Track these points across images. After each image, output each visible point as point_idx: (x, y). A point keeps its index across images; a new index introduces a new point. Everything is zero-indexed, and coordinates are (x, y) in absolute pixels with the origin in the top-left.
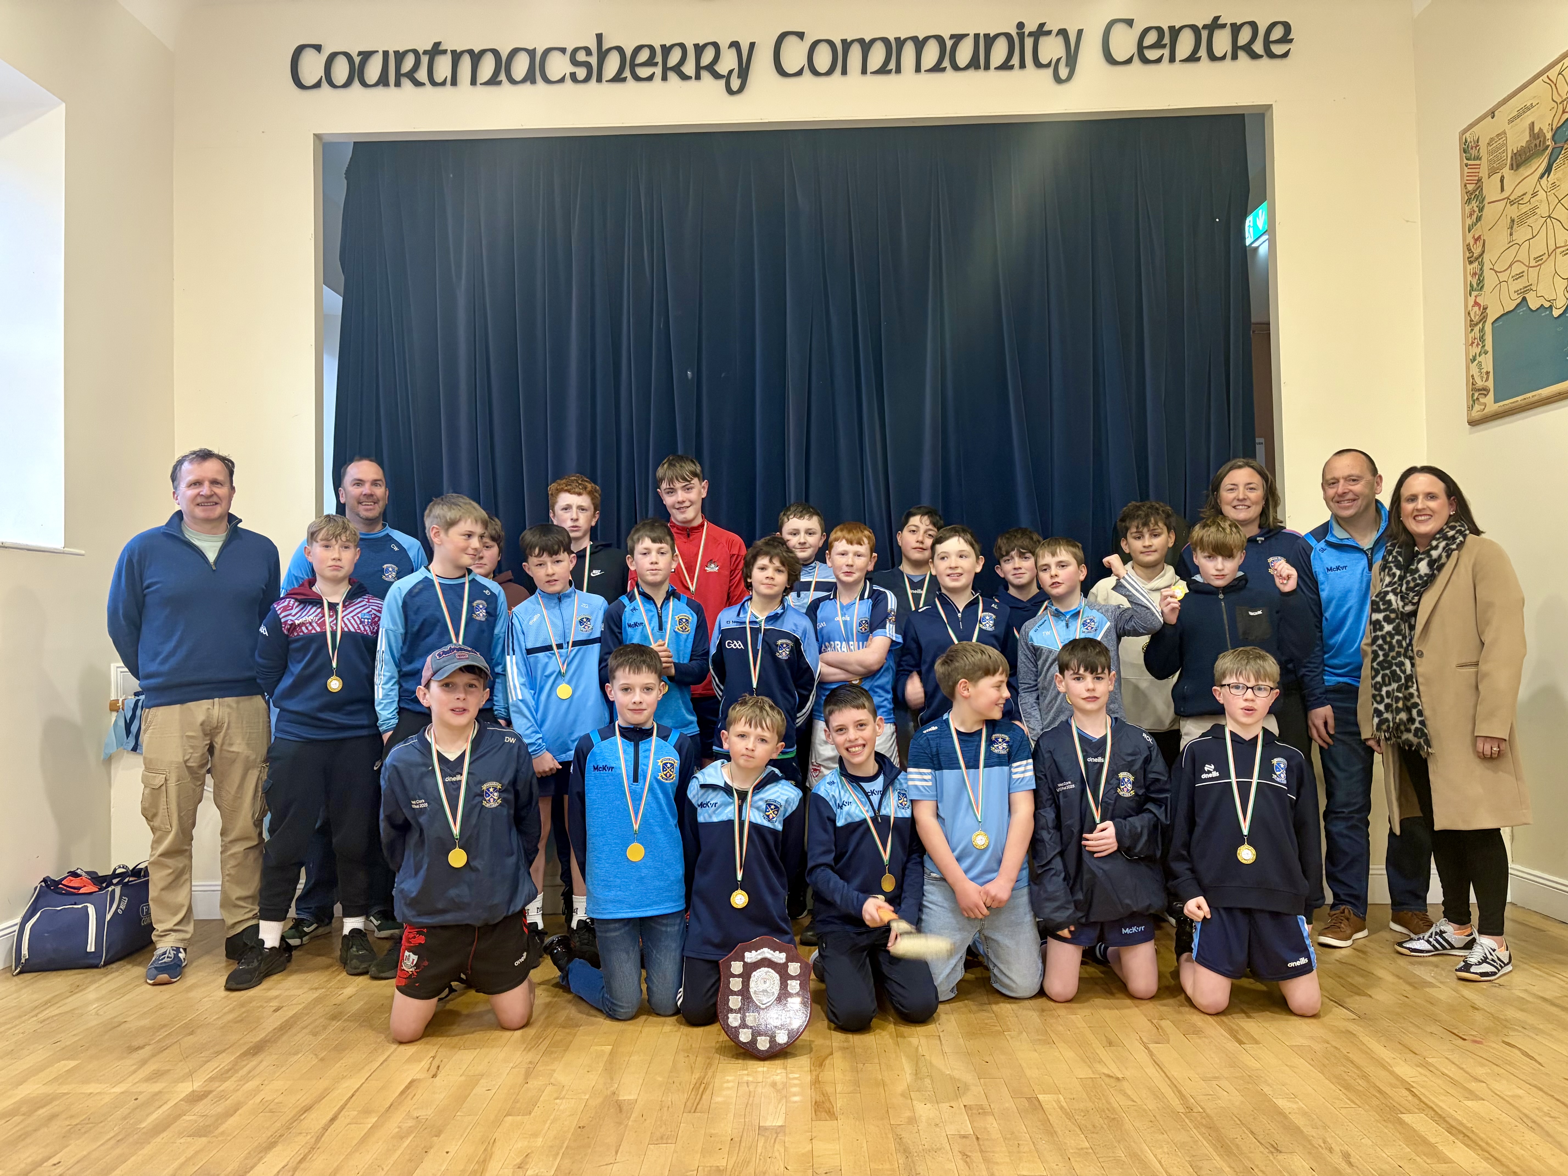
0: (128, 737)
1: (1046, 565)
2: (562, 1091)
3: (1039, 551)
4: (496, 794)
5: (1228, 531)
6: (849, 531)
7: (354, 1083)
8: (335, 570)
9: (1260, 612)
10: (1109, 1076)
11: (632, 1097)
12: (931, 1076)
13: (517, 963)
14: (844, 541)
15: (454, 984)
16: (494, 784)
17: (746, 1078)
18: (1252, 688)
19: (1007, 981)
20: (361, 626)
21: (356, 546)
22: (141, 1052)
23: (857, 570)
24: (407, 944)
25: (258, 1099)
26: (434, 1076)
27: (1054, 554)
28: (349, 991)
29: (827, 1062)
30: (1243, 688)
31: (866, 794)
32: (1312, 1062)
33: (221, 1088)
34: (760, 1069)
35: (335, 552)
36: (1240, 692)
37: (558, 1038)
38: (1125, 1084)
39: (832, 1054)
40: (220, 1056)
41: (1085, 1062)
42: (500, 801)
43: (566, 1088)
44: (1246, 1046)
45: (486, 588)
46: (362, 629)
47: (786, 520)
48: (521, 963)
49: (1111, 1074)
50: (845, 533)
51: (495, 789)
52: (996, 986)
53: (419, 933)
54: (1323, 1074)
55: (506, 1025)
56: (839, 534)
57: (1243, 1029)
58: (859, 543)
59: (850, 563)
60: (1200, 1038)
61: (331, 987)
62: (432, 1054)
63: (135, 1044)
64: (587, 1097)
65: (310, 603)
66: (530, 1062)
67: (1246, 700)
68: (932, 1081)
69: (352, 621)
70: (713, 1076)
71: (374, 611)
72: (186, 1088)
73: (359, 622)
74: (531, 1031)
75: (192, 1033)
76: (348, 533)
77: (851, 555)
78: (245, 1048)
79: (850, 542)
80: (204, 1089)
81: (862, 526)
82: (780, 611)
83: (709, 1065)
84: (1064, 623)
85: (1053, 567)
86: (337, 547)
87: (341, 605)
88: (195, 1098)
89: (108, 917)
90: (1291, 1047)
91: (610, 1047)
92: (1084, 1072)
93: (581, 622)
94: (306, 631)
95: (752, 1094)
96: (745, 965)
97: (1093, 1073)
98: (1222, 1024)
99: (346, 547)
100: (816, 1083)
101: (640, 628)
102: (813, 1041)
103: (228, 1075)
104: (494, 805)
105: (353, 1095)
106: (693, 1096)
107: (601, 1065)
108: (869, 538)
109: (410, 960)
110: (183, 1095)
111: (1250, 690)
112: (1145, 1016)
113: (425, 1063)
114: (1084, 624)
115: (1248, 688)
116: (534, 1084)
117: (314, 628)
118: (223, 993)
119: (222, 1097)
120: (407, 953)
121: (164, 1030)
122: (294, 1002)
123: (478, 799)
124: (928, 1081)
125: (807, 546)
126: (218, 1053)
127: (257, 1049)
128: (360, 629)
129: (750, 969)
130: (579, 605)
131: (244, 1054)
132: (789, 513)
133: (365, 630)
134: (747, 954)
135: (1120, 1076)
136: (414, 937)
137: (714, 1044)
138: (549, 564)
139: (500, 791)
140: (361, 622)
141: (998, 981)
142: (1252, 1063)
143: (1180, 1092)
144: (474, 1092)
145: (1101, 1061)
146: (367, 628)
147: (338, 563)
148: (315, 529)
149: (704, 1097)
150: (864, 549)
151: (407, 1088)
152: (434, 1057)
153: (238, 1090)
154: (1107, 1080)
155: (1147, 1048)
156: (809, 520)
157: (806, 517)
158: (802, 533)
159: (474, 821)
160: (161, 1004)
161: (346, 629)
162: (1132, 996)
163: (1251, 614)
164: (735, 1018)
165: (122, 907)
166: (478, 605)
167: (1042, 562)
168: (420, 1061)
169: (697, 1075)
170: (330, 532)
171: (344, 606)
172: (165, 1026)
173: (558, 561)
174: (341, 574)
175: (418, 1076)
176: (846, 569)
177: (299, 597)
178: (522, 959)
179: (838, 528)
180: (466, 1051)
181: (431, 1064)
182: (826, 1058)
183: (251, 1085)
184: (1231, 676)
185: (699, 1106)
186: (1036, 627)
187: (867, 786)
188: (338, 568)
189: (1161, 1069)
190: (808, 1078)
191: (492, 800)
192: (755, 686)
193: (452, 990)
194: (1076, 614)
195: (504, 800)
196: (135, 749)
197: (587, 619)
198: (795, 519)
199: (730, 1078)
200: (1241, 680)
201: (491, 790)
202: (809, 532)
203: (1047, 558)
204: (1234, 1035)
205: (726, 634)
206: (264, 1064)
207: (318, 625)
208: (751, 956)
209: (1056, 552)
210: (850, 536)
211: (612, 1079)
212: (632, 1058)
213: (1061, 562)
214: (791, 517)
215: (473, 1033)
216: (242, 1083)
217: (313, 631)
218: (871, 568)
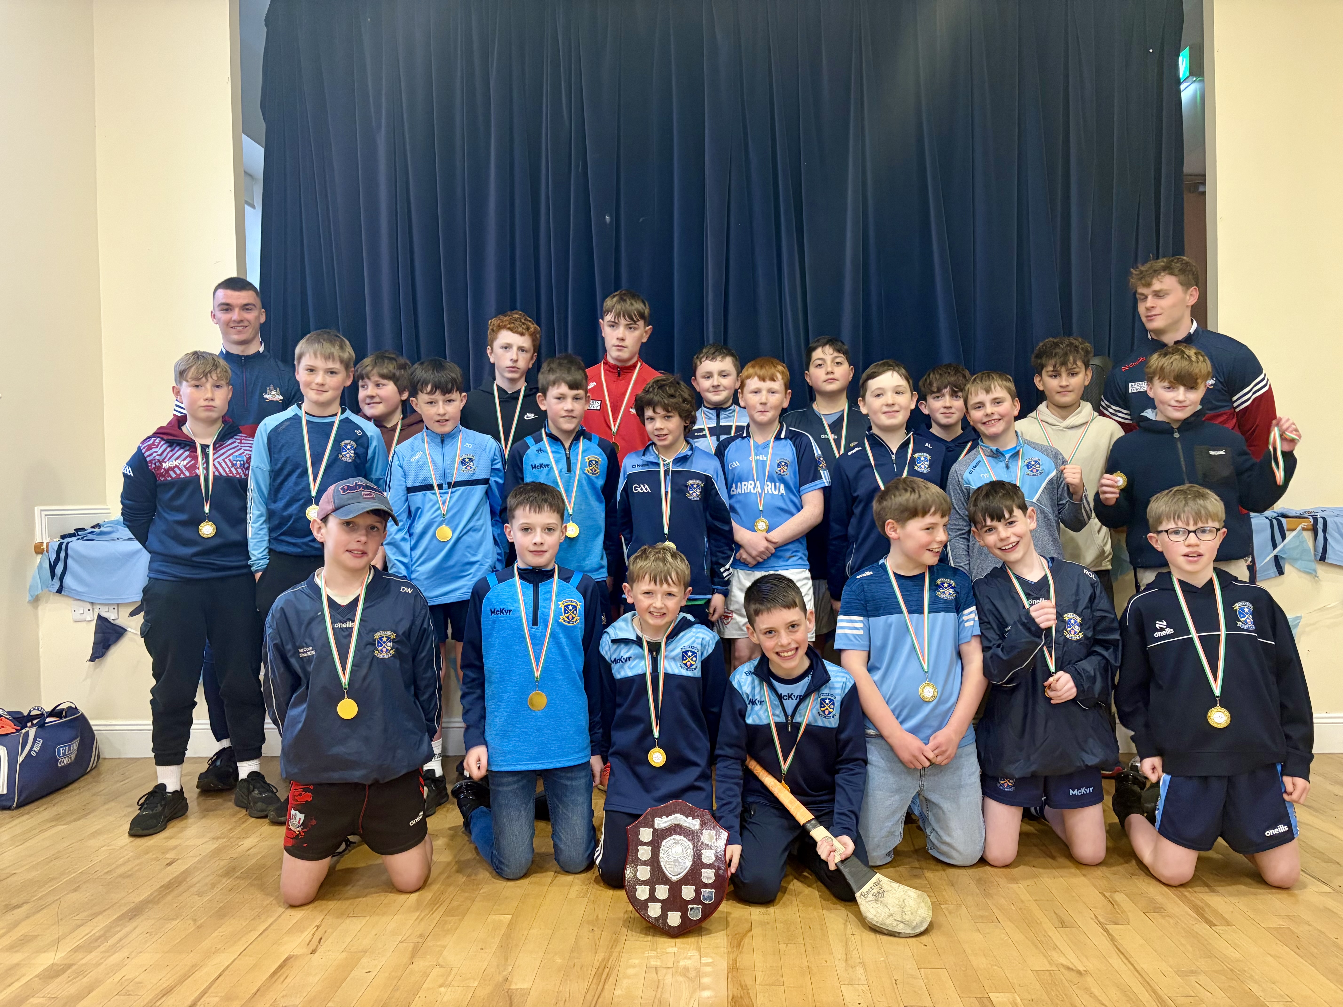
0: (53, 579)
1: (979, 403)
2: (449, 975)
3: (971, 387)
4: (389, 644)
5: (1194, 358)
6: (762, 367)
7: (224, 959)
8: (207, 410)
9: (1222, 452)
10: (1069, 969)
11: (526, 985)
12: (863, 964)
13: (412, 823)
14: (756, 378)
15: (352, 838)
16: (389, 633)
17: (653, 963)
18: (1195, 532)
19: (944, 848)
20: (233, 469)
21: (229, 384)
22: (17, 911)
23: (771, 408)
24: (293, 802)
25: (117, 977)
26: (313, 952)
27: (988, 391)
28: (248, 842)
29: (746, 941)
30: (1184, 532)
31: (780, 697)
32: (1297, 950)
33: (83, 961)
34: (671, 950)
35: (207, 391)
36: (1180, 538)
37: (455, 903)
38: (1089, 979)
39: (751, 930)
40: (95, 920)
41: (1037, 948)
42: (392, 652)
43: (454, 972)
44: (1218, 929)
45: (359, 427)
46: (235, 472)
47: (698, 363)
48: (417, 823)
49: (1071, 966)
50: (757, 370)
51: (388, 638)
52: (933, 852)
53: (305, 790)
54: (1315, 966)
55: (402, 887)
56: (751, 371)
57: (1207, 905)
58: (773, 379)
59: (764, 400)
60: (1163, 917)
61: (233, 837)
62: (317, 923)
63: (15, 901)
64: (476, 984)
65: (178, 444)
66: (421, 936)
67: (1189, 546)
68: (865, 969)
69: (223, 464)
70: (619, 958)
71: (246, 452)
72: (46, 960)
73: (230, 465)
74: (427, 895)
75: (75, 890)
76: (219, 370)
77: (764, 392)
78: (124, 910)
79: (763, 379)
80: (66, 962)
81: (776, 361)
82: (689, 453)
83: (615, 943)
84: (1003, 464)
85: (988, 405)
86: (209, 386)
87: (211, 447)
88: (53, 973)
89: (20, 759)
90: (1268, 929)
91: (509, 917)
92: (1038, 963)
93: (463, 462)
94: (174, 476)
95: (661, 984)
96: (655, 831)
97: (1050, 963)
98: (1183, 898)
99: (218, 387)
100: (733, 969)
101: (545, 470)
102: (730, 913)
103: (96, 944)
104: (386, 656)
105: (220, 976)
106: (594, 986)
107: (497, 940)
108: (782, 373)
109: (297, 818)
110: (40, 969)
111: (1192, 534)
112: (1096, 887)
113: (306, 935)
114: (1028, 466)
115: (1189, 532)
116: (420, 964)
117: (182, 472)
118: (125, 839)
119: (80, 973)
120: (293, 812)
121: (50, 884)
122: (191, 854)
123: (370, 648)
124: (860, 970)
125: (721, 388)
126: (96, 915)
127: (136, 912)
128: (231, 472)
129: (660, 836)
130: (462, 445)
131: (120, 918)
132: (701, 355)
133: (238, 473)
134: (657, 820)
135: (1082, 969)
136: (300, 795)
137: (622, 915)
138: (441, 403)
139: (393, 641)
140: (233, 465)
141: (934, 847)
142: (1232, 953)
143: (1155, 992)
144: (352, 975)
145: (1056, 947)
146: (240, 471)
147: (211, 403)
148: (183, 368)
149: (606, 987)
150: (778, 385)
151: (281, 967)
152: (318, 927)
153: (100, 964)
154: (1066, 972)
155: (1106, 931)
156: (721, 361)
157: (719, 359)
158: (716, 376)
159: (364, 671)
160: (59, 852)
161: (217, 474)
162: (1079, 863)
163: (1212, 453)
164: (643, 891)
165: (36, 748)
166: (345, 446)
167: (973, 400)
168: (302, 932)
169: (600, 956)
170: (201, 371)
171: (215, 448)
172: (53, 879)
173: (450, 401)
174: (214, 415)
175: (296, 952)
176: (760, 408)
177: (165, 437)
178: (418, 819)
179: (750, 364)
180: (355, 920)
181: (313, 935)
182: (745, 935)
183: (116, 958)
184: (1168, 520)
185: (600, 1000)
186: (970, 468)
187: (783, 689)
188: (209, 408)
189: (1127, 959)
190: (723, 964)
191: (384, 650)
192: (666, 531)
193: (349, 844)
194: (1016, 455)
195: (397, 651)
196: (59, 591)
197: (470, 459)
198: (707, 362)
199: (636, 961)
200: (1180, 524)
201: (384, 639)
202: (723, 374)
203: (978, 395)
204: (1200, 912)
205: (633, 479)
206: (138, 931)
207: (187, 469)
208: (661, 823)
209: (990, 387)
210: (762, 372)
211: (506, 959)
212: (531, 931)
213: (996, 399)
214: (703, 359)
215: (366, 896)
216: (108, 954)
217: (182, 476)
218: (786, 405)
